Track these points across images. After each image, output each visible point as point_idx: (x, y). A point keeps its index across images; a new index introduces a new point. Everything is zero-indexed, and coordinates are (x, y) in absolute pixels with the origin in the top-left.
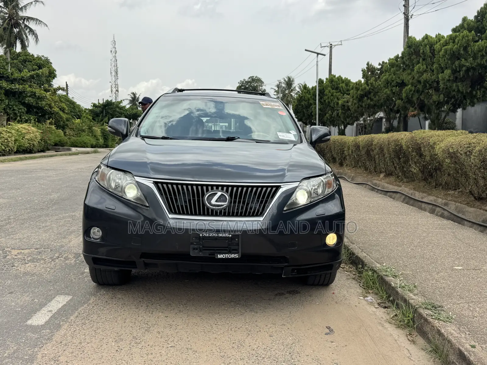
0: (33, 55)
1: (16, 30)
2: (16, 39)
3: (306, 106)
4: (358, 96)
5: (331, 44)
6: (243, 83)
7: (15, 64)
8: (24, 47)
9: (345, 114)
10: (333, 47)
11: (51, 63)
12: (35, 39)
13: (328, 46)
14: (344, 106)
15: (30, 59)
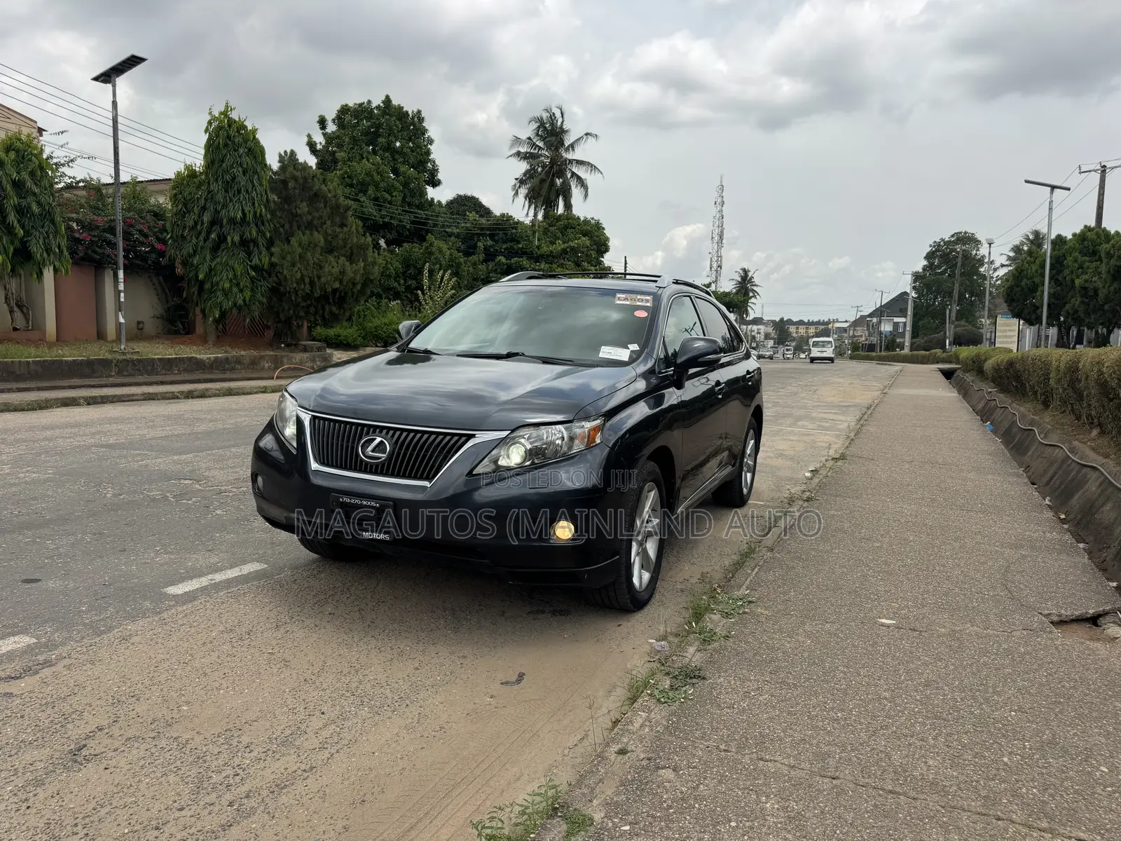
0: (578, 218)
1: (559, 182)
2: (558, 197)
3: (1029, 289)
4: (1111, 270)
5: (1104, 166)
6: (939, 245)
7: (552, 233)
8: (568, 206)
9: (1089, 305)
10: (1107, 171)
11: (604, 229)
12: (584, 193)
13: (1095, 171)
14: (1085, 288)
15: (573, 224)
